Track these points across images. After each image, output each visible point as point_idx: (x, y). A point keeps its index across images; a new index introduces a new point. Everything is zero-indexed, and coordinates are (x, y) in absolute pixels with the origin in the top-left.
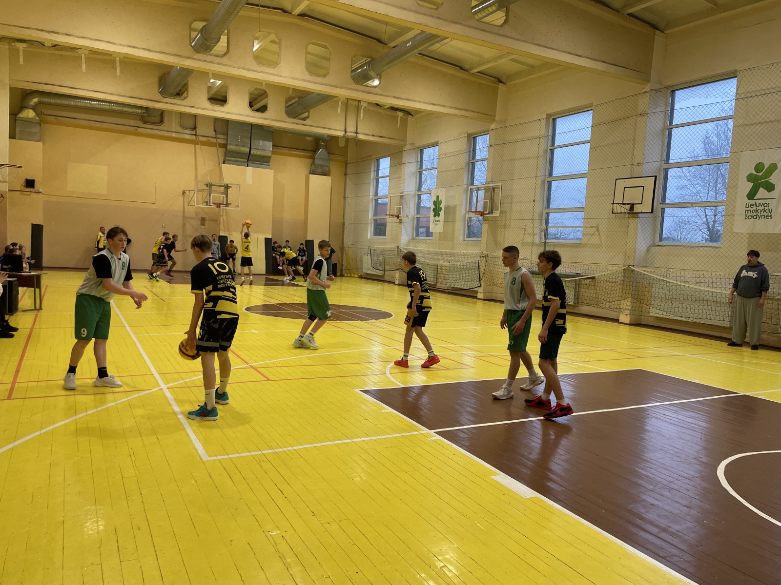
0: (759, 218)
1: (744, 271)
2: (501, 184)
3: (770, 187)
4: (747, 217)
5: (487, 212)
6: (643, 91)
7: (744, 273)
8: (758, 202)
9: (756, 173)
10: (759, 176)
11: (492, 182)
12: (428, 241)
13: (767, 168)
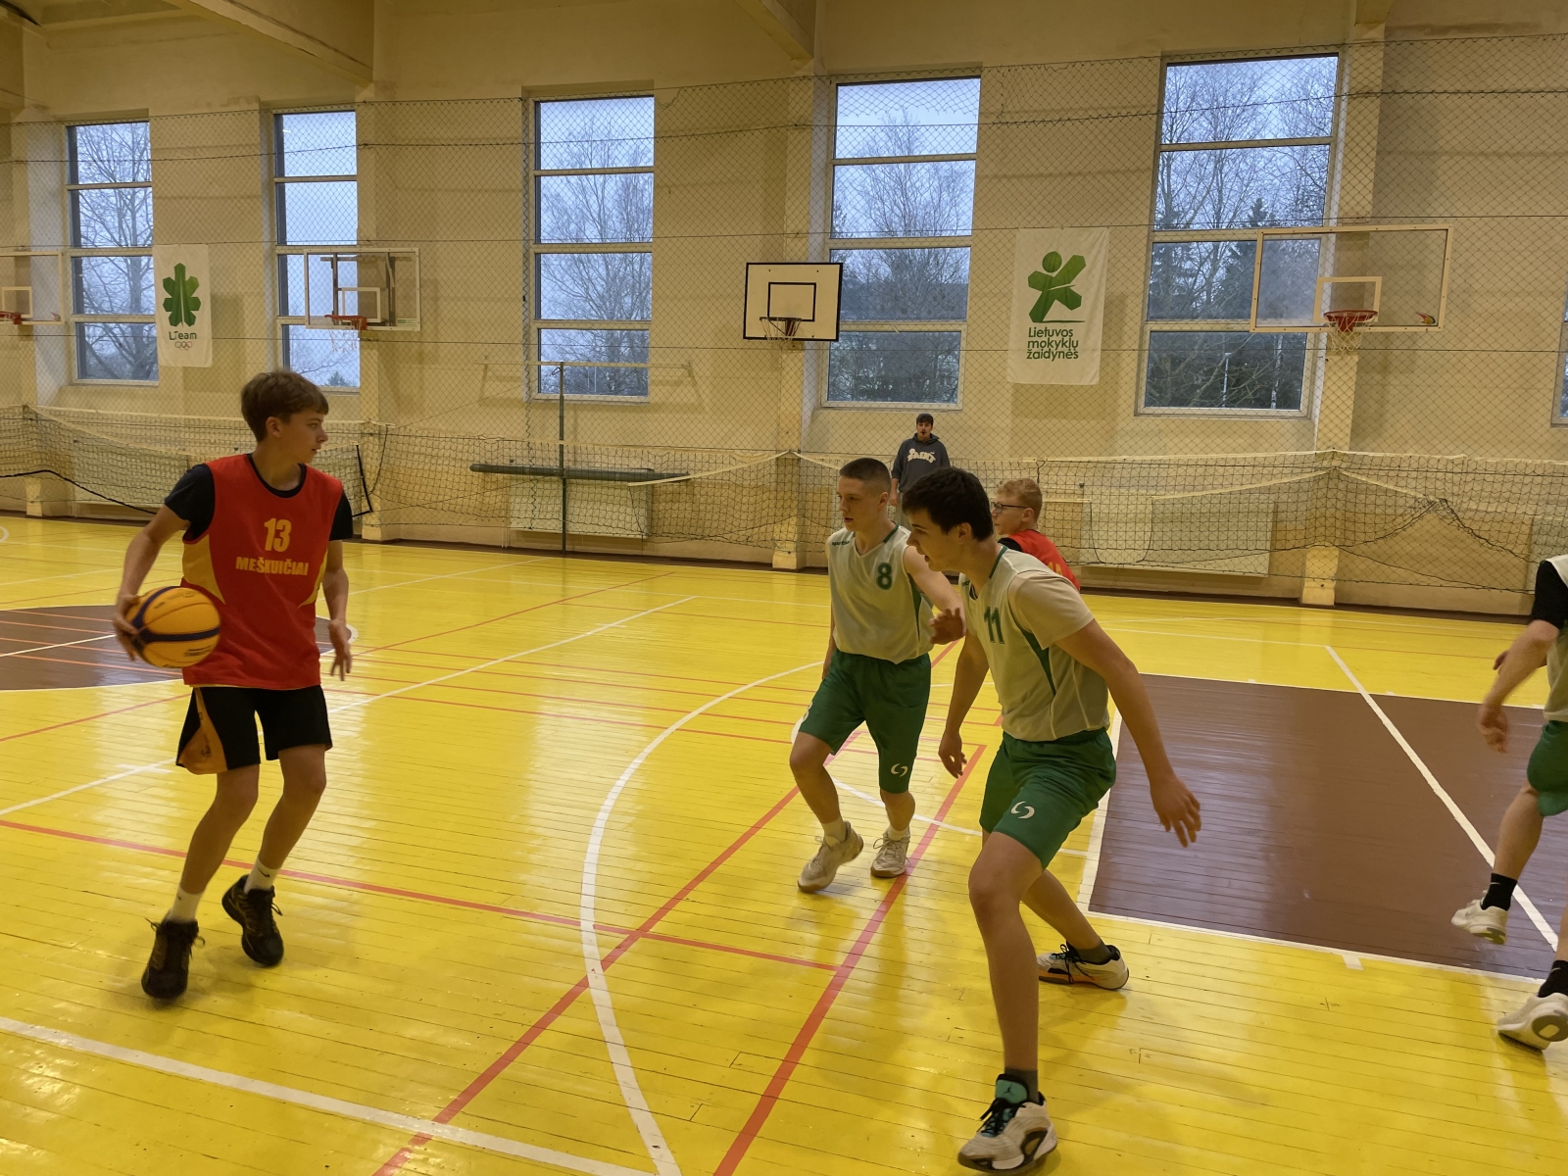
0: (1054, 357)
1: (912, 451)
2: (416, 249)
3: (1072, 301)
4: (1031, 355)
5: (379, 320)
6: (800, 73)
7: (913, 454)
9: (1045, 272)
10: (1051, 277)
13: (1067, 264)
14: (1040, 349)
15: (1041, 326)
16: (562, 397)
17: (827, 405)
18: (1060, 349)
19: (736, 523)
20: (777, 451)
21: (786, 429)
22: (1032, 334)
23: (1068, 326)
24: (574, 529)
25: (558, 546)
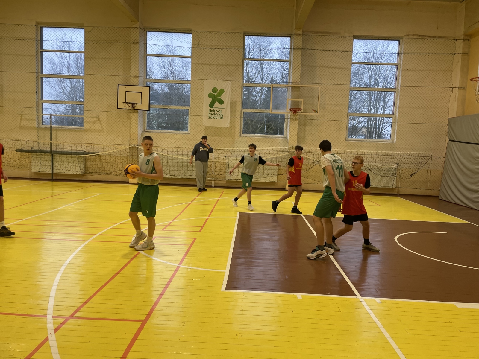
0: (216, 118)
1: (201, 147)
3: (221, 102)
4: (209, 118)
6: (135, 26)
8: (215, 109)
9: (213, 93)
10: (215, 95)
13: (219, 91)
14: (212, 116)
15: (212, 109)
16: (51, 127)
17: (146, 131)
18: (218, 116)
19: (116, 169)
20: (130, 145)
21: (133, 138)
22: (210, 111)
23: (220, 110)
24: (56, 171)
25: (51, 178)
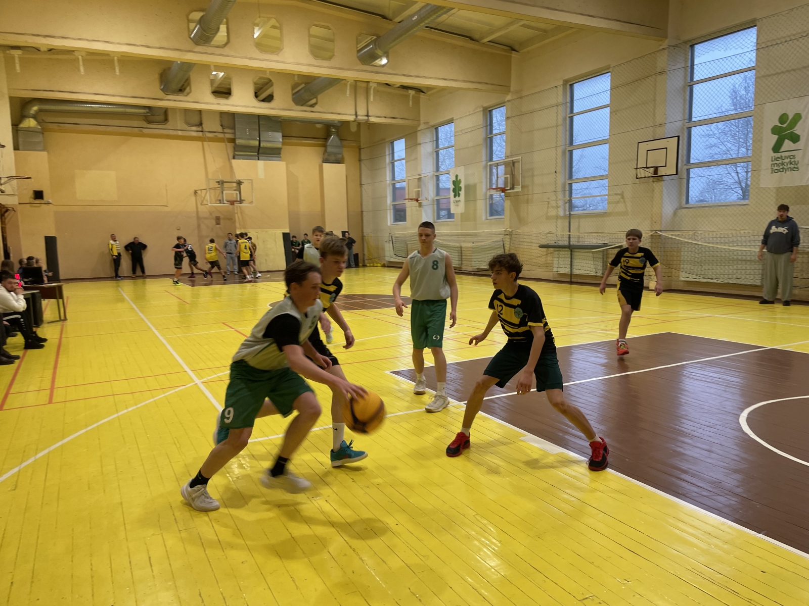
0: (786, 171)
1: (774, 227)
2: (520, 157)
3: (795, 139)
4: (773, 171)
5: (508, 188)
6: (661, 47)
7: (774, 229)
8: (784, 154)
9: (781, 125)
10: (783, 127)
11: (511, 156)
12: (449, 223)
13: (791, 120)
14: (779, 167)
15: (778, 155)
16: (570, 213)
18: (789, 166)
22: (773, 160)
23: (793, 153)
24: (576, 271)
25: (568, 280)
